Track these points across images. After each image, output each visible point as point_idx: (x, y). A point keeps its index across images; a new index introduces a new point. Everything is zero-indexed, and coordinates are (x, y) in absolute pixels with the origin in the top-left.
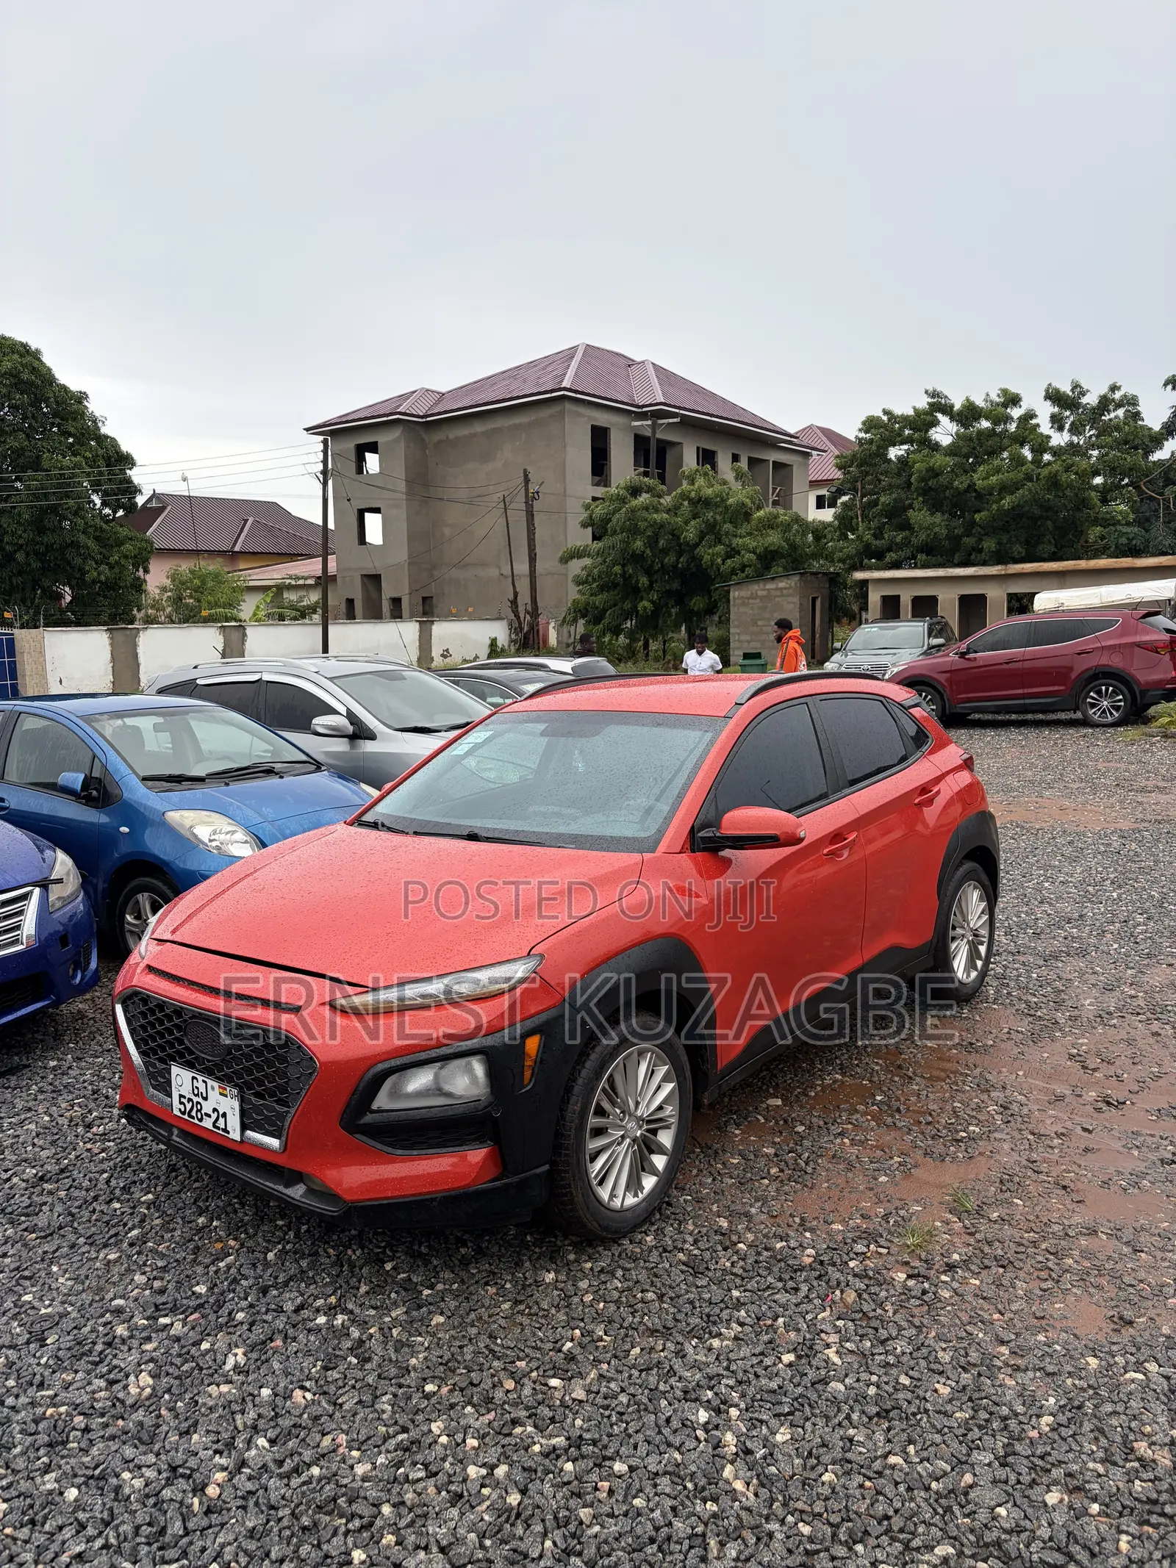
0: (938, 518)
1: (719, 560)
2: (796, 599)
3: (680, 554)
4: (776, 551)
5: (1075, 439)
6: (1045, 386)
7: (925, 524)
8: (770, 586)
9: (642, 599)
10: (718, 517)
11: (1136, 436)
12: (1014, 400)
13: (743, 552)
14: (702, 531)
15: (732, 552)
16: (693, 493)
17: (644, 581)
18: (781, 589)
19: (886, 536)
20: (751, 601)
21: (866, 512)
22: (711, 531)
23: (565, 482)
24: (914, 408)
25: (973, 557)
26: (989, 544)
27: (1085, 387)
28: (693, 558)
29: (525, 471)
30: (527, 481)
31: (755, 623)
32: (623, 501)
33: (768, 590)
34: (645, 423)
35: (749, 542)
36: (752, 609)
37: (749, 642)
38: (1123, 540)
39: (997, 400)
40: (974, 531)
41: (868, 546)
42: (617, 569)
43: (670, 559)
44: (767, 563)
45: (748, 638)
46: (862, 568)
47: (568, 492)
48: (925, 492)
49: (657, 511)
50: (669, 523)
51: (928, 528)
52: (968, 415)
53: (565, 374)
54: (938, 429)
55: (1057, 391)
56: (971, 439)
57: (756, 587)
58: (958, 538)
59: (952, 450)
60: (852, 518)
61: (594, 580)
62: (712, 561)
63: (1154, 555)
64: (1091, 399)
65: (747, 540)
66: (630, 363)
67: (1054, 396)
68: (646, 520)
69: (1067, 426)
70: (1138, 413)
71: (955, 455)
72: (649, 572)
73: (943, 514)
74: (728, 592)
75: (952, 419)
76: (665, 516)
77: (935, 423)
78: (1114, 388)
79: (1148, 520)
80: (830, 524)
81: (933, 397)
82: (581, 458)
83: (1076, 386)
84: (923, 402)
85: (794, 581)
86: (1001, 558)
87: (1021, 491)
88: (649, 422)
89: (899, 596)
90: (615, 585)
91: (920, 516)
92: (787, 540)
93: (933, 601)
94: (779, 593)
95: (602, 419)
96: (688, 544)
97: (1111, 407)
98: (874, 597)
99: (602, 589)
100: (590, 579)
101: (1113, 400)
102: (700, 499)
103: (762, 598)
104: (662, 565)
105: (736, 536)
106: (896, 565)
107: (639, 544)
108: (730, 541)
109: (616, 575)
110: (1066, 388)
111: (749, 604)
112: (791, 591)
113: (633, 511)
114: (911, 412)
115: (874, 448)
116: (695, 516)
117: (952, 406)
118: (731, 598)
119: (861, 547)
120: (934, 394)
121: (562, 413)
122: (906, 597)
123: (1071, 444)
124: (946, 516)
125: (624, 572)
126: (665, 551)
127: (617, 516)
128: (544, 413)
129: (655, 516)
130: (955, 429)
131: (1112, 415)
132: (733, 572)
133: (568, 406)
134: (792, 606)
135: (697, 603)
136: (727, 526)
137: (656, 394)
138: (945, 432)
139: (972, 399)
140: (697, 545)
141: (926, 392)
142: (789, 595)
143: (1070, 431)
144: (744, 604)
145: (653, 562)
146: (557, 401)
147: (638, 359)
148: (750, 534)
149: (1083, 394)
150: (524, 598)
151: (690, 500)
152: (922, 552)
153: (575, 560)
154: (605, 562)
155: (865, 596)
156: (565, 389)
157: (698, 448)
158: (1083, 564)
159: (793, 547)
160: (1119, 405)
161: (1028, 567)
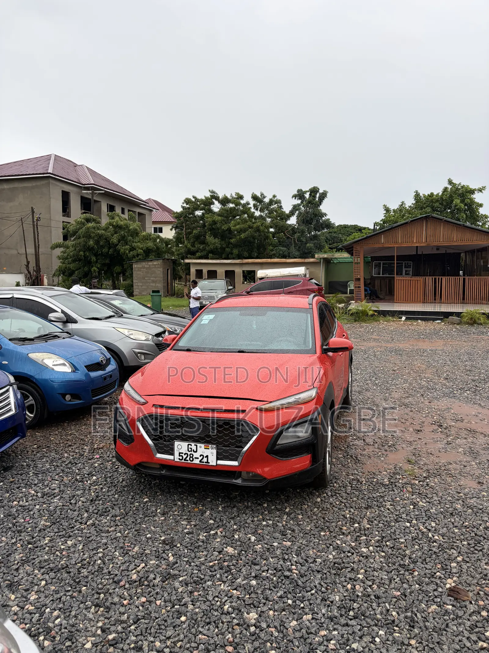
0: (217, 240)
1: (127, 252)
2: (161, 269)
3: (109, 248)
4: (151, 250)
5: (262, 214)
6: (252, 193)
7: (213, 242)
8: (150, 263)
9: (92, 267)
10: (126, 234)
11: (283, 215)
12: (241, 197)
13: (137, 249)
14: (119, 239)
15: (133, 249)
16: (115, 223)
17: (94, 259)
18: (155, 265)
19: (196, 246)
20: (142, 269)
21: (187, 236)
22: (123, 239)
23: (50, 213)
24: (205, 196)
25: (229, 256)
26: (235, 251)
27: (265, 195)
28: (115, 250)
29: (32, 208)
30: (33, 212)
31: (144, 278)
32: (83, 224)
33: (149, 265)
34: (88, 192)
35: (140, 246)
36: (143, 272)
37: (141, 286)
38: (281, 252)
39: (235, 196)
40: (230, 246)
41: (189, 249)
42: (82, 253)
43: (105, 250)
44: (148, 254)
45: (141, 284)
46: (187, 258)
47: (52, 218)
48: (211, 230)
49: (98, 229)
50: (105, 235)
51: (214, 244)
52: (224, 201)
53: (48, 167)
54: (214, 206)
55: (256, 195)
56: (227, 211)
57: (144, 264)
58: (224, 249)
59: (219, 214)
60: (181, 238)
61: (71, 257)
62: (125, 252)
63: (292, 258)
64: (267, 200)
65: (139, 244)
66: (75, 165)
67: (255, 198)
68: (94, 233)
69: (259, 209)
70: (281, 206)
71: (222, 216)
72: (96, 255)
73: (218, 238)
74: (132, 264)
75: (219, 202)
76: (103, 232)
77: (213, 203)
78: (274, 196)
79: (288, 245)
80: (171, 240)
81: (212, 193)
82: (57, 204)
83: (262, 194)
84: (208, 195)
85: (160, 262)
86: (239, 257)
87: (247, 232)
88: (91, 192)
89: (202, 270)
90: (80, 260)
91: (210, 239)
92: (155, 245)
93: (215, 272)
94: (154, 266)
95: (67, 188)
96: (113, 244)
97: (274, 203)
98: (193, 270)
99: (74, 261)
100: (69, 257)
101: (274, 201)
102: (118, 226)
103: (147, 268)
104: (102, 253)
105: (133, 242)
106: (200, 258)
107: (91, 243)
108: (131, 244)
109: (81, 255)
110: (259, 195)
111: (141, 270)
112: (159, 266)
113: (88, 228)
114: (204, 198)
115: (190, 211)
116: (116, 233)
117: (219, 197)
118: (133, 267)
119: (186, 250)
120: (212, 192)
121: (49, 183)
122: (205, 270)
123: (261, 216)
124: (220, 240)
125: (85, 255)
126: (102, 247)
127: (81, 230)
128: (39, 183)
129: (98, 231)
130: (220, 206)
131: (274, 206)
132: (134, 257)
133: (51, 181)
134: (159, 272)
135: (117, 269)
136: (130, 238)
137: (89, 180)
138: (216, 207)
139: (226, 195)
140: (117, 245)
141: (209, 191)
142: (158, 268)
143: (260, 211)
144: (139, 270)
145: (97, 251)
146: (46, 178)
147: (79, 164)
148: (139, 242)
149: (264, 197)
150: (32, 265)
151: (113, 226)
152: (210, 253)
153: (58, 249)
154: (75, 250)
155: (189, 269)
156: (50, 173)
157: (107, 204)
158: (269, 260)
159: (158, 248)
160: (276, 203)
161: (250, 261)
